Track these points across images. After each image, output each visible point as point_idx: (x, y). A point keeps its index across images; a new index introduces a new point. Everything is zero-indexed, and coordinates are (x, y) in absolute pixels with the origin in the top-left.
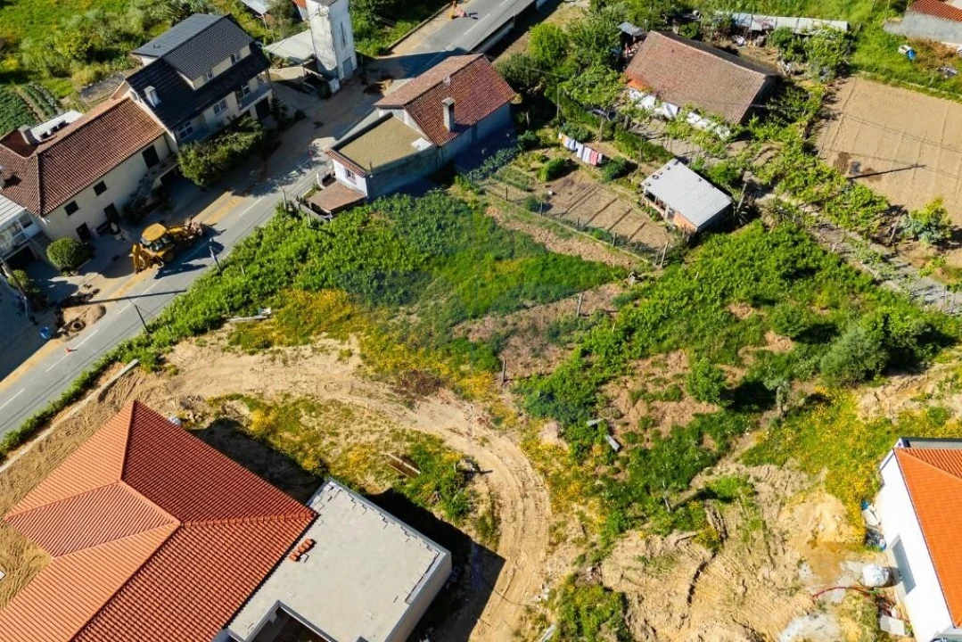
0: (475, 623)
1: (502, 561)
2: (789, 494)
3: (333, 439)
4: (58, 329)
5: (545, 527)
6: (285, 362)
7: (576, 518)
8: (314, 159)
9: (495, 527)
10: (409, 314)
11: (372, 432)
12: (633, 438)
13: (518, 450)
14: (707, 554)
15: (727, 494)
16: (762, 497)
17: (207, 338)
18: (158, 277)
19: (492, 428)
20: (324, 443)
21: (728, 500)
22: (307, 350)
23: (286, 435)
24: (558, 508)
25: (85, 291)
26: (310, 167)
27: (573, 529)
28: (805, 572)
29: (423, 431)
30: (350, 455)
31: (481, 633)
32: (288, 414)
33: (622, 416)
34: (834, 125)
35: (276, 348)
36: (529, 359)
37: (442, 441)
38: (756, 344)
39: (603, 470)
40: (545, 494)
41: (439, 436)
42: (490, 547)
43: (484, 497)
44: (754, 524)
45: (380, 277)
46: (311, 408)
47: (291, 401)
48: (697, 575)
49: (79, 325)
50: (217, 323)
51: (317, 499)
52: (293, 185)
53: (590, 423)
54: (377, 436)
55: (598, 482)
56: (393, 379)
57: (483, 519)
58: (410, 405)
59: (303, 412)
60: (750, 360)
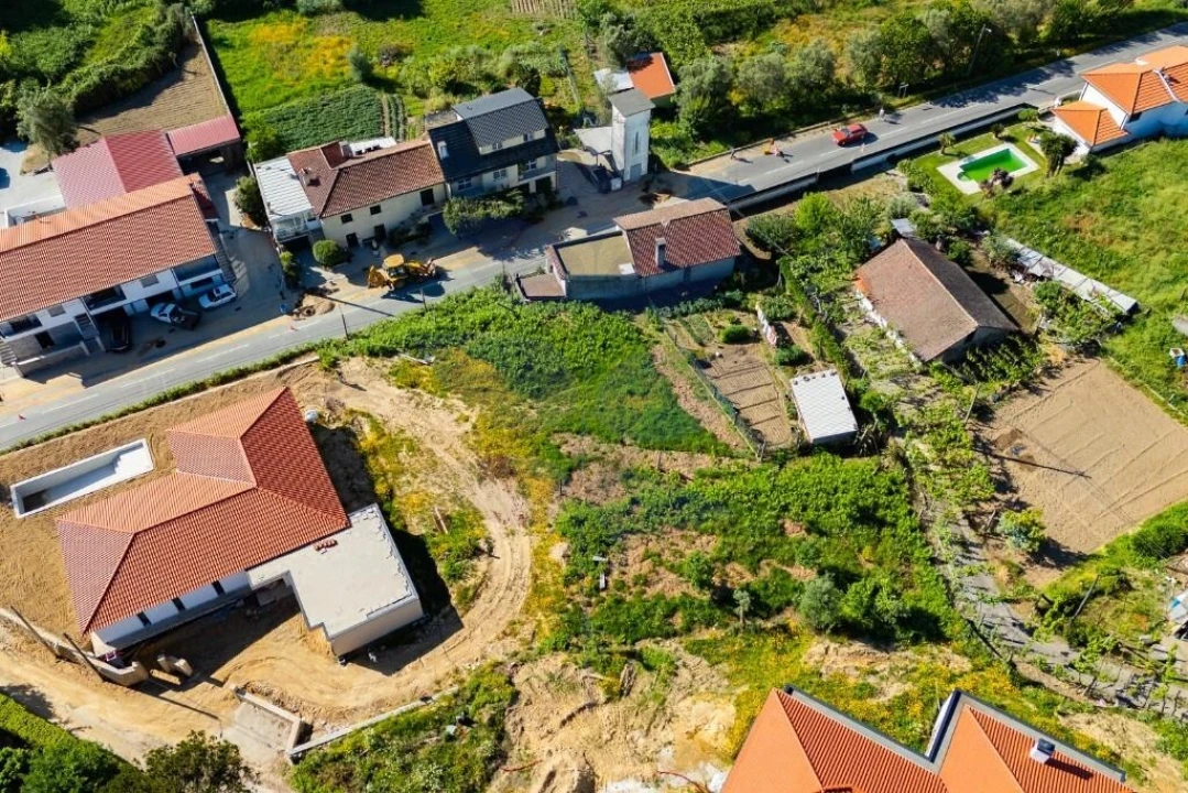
0: (414, 659)
1: (462, 626)
2: (702, 689)
3: (411, 479)
4: (294, 309)
5: (509, 618)
6: (418, 404)
7: (535, 623)
9: (472, 599)
10: (531, 407)
11: (440, 487)
12: (622, 586)
13: (528, 551)
14: (602, 697)
15: (652, 664)
16: (678, 680)
17: (377, 362)
18: (384, 297)
19: (524, 526)
20: (404, 479)
21: (649, 668)
22: (438, 402)
23: (382, 460)
24: (527, 610)
25: (328, 286)
27: (526, 631)
28: (667, 753)
29: (475, 504)
30: (414, 497)
31: (416, 668)
32: (392, 445)
33: (627, 565)
34: (1035, 399)
35: (418, 390)
36: (594, 487)
37: (482, 518)
38: (782, 562)
39: (578, 598)
40: (524, 594)
41: (483, 514)
42: (460, 613)
43: (480, 574)
44: (656, 697)
45: (528, 368)
46: (411, 448)
47: (402, 436)
48: (581, 710)
49: (310, 312)
50: (389, 353)
51: (358, 514)
53: (596, 558)
54: (440, 491)
55: (569, 606)
56: (483, 453)
57: (467, 589)
58: (481, 480)
59: (404, 449)
60: (765, 572)
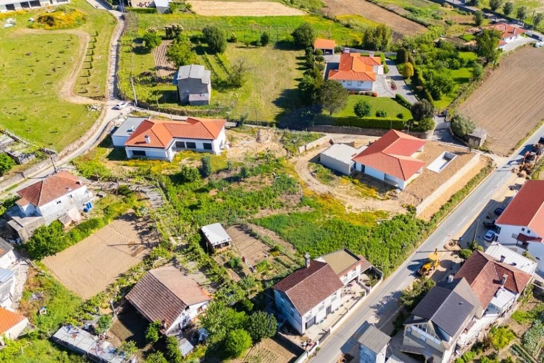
4: (460, 242)
8: (376, 310)
10: (329, 217)
22: (362, 210)
25: (456, 256)
26: (378, 305)
33: (269, 180)
35: (373, 212)
40: (296, 169)
49: (451, 244)
52: (384, 296)
53: (279, 177)
